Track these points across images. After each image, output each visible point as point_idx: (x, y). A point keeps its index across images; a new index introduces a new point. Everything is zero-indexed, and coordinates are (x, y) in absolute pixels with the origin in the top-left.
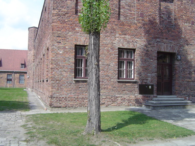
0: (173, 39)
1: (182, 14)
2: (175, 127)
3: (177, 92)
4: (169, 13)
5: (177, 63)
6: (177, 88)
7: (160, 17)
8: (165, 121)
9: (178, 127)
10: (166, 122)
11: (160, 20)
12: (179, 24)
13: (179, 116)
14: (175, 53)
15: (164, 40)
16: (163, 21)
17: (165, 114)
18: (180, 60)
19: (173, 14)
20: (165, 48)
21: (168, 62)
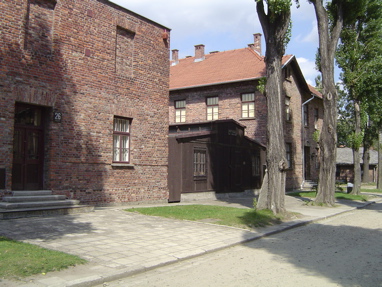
0: (49, 81)
1: (69, 33)
2: (45, 252)
3: (52, 183)
4: (44, 28)
5: (54, 127)
6: (53, 175)
7: (26, 33)
8: (25, 241)
9: (50, 251)
10: (29, 244)
11: (26, 39)
12: (62, 52)
13: (55, 230)
14: (50, 108)
15: (32, 81)
16: (31, 42)
17: (27, 228)
18: (60, 121)
19: (52, 32)
20: (32, 95)
21: (36, 124)
